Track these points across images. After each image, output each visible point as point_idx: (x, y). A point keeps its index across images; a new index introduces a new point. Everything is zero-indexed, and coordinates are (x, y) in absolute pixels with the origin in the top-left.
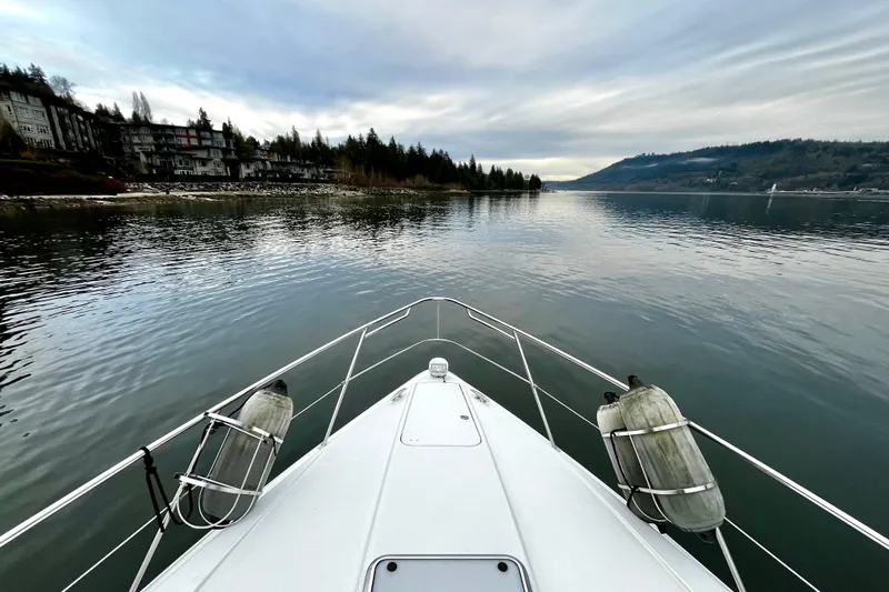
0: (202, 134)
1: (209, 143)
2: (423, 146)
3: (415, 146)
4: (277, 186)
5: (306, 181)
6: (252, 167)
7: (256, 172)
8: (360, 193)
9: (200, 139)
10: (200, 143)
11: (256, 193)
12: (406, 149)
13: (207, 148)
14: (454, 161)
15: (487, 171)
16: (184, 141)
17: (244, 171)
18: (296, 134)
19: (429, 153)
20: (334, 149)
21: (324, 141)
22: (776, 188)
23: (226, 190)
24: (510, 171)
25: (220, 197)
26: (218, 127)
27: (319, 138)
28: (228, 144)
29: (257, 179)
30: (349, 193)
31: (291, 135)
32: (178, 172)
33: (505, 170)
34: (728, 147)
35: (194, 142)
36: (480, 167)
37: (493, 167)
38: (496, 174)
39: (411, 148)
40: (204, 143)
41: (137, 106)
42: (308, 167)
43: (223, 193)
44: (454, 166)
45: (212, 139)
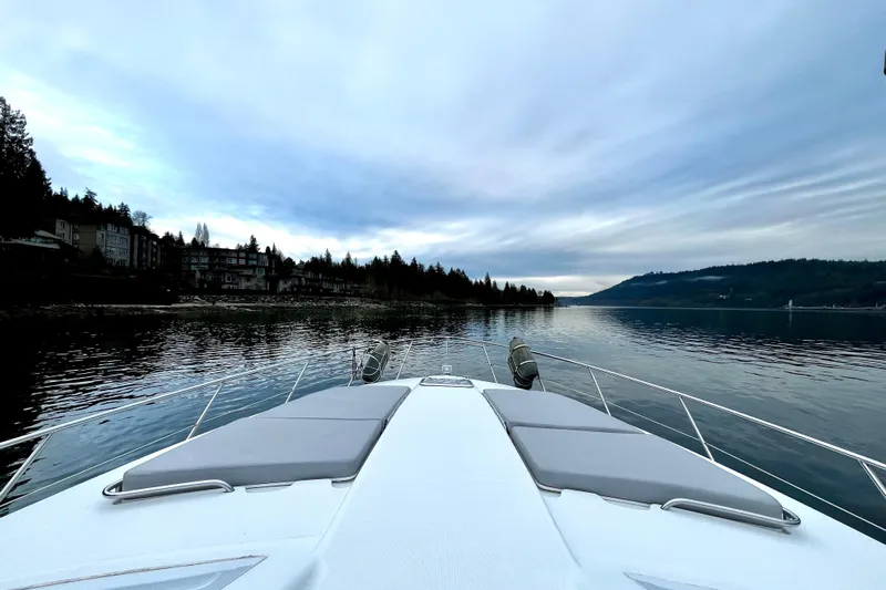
0: (251, 256)
1: (255, 263)
2: (442, 265)
3: (434, 265)
4: (307, 300)
5: (335, 294)
6: (290, 283)
7: (292, 287)
8: (382, 306)
9: (247, 259)
10: (247, 262)
11: (289, 304)
12: (426, 268)
13: (254, 267)
14: (470, 279)
15: (501, 287)
16: (234, 262)
17: (282, 286)
18: (328, 255)
19: (447, 271)
20: (361, 268)
21: (353, 261)
22: (793, 304)
23: (263, 302)
24: (523, 288)
25: (256, 308)
26: (263, 250)
27: (348, 259)
28: (270, 263)
29: (292, 292)
30: (373, 306)
31: (324, 256)
32: (225, 287)
33: (518, 287)
34: (733, 266)
35: (242, 262)
36: (495, 283)
37: (507, 284)
38: (510, 290)
39: (431, 267)
40: (251, 263)
41: (198, 234)
42: (338, 283)
43: (261, 304)
44: (471, 283)
45: (257, 260)
